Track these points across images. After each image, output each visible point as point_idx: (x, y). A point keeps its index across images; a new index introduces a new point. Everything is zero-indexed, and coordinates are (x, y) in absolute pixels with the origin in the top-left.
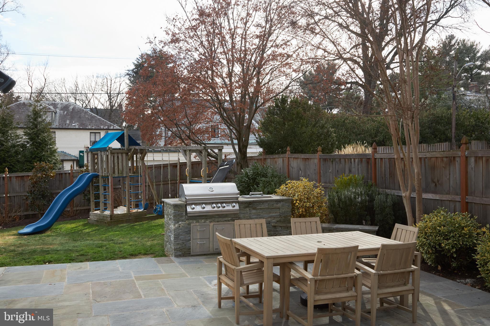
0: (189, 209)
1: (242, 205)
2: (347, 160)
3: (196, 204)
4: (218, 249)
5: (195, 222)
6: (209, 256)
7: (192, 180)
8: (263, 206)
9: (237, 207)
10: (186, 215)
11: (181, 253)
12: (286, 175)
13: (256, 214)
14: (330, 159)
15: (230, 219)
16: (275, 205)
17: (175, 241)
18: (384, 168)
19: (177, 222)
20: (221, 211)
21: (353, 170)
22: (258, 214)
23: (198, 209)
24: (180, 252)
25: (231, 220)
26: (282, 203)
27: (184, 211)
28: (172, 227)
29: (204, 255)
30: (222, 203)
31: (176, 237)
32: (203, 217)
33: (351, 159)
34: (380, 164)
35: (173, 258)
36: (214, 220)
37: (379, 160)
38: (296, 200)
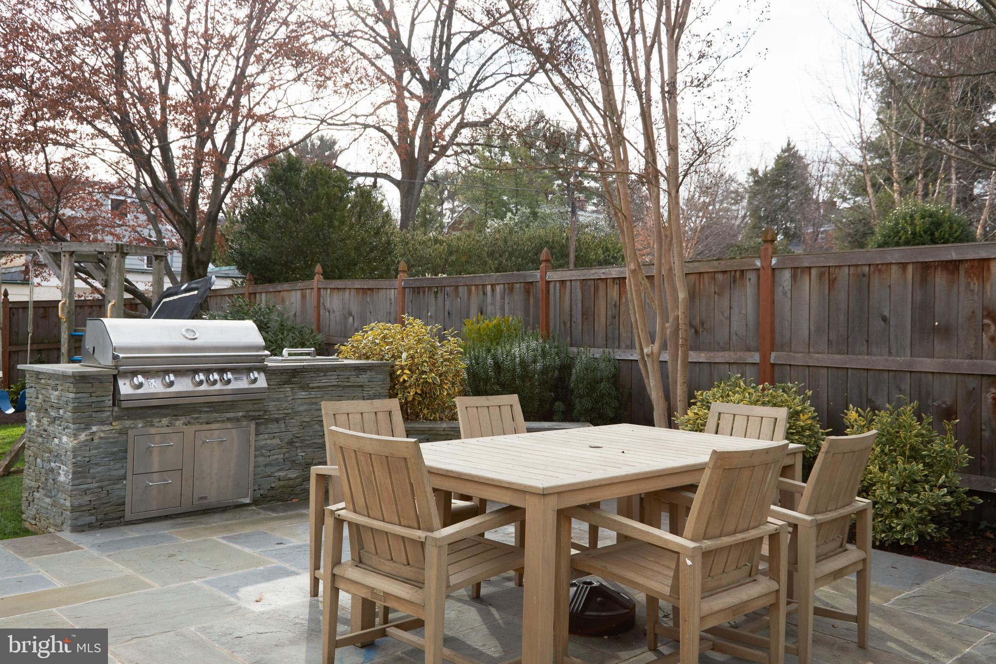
0: (125, 388)
1: (273, 377)
2: (473, 288)
3: (147, 374)
4: (205, 498)
5: (140, 425)
6: (180, 521)
7: (75, 331)
8: (324, 382)
9: (262, 382)
10: (114, 405)
11: (94, 517)
12: (314, 327)
13: (308, 401)
14: (430, 288)
15: (241, 414)
16: (353, 379)
17: (77, 482)
18: (567, 303)
19: (83, 426)
20: (221, 393)
21: (490, 309)
22: (313, 400)
23: (154, 386)
24: (92, 515)
25: (245, 417)
26: (369, 373)
27: (107, 393)
28: (66, 441)
29: (167, 517)
30: (222, 371)
31: (80, 472)
32: (166, 411)
33: (484, 286)
34: (558, 294)
35: (67, 535)
36: (197, 418)
37: (558, 284)
38: (402, 368)
